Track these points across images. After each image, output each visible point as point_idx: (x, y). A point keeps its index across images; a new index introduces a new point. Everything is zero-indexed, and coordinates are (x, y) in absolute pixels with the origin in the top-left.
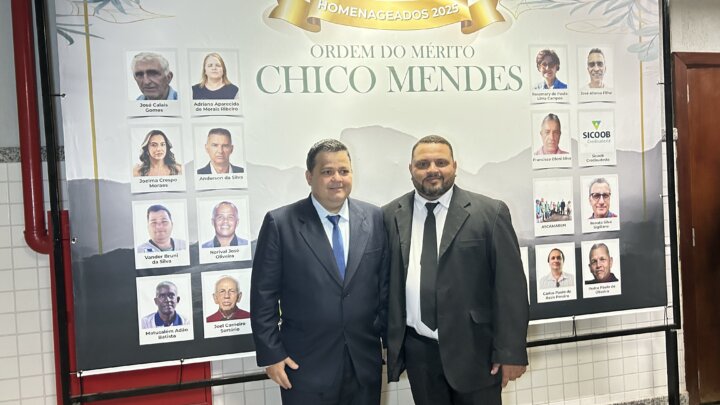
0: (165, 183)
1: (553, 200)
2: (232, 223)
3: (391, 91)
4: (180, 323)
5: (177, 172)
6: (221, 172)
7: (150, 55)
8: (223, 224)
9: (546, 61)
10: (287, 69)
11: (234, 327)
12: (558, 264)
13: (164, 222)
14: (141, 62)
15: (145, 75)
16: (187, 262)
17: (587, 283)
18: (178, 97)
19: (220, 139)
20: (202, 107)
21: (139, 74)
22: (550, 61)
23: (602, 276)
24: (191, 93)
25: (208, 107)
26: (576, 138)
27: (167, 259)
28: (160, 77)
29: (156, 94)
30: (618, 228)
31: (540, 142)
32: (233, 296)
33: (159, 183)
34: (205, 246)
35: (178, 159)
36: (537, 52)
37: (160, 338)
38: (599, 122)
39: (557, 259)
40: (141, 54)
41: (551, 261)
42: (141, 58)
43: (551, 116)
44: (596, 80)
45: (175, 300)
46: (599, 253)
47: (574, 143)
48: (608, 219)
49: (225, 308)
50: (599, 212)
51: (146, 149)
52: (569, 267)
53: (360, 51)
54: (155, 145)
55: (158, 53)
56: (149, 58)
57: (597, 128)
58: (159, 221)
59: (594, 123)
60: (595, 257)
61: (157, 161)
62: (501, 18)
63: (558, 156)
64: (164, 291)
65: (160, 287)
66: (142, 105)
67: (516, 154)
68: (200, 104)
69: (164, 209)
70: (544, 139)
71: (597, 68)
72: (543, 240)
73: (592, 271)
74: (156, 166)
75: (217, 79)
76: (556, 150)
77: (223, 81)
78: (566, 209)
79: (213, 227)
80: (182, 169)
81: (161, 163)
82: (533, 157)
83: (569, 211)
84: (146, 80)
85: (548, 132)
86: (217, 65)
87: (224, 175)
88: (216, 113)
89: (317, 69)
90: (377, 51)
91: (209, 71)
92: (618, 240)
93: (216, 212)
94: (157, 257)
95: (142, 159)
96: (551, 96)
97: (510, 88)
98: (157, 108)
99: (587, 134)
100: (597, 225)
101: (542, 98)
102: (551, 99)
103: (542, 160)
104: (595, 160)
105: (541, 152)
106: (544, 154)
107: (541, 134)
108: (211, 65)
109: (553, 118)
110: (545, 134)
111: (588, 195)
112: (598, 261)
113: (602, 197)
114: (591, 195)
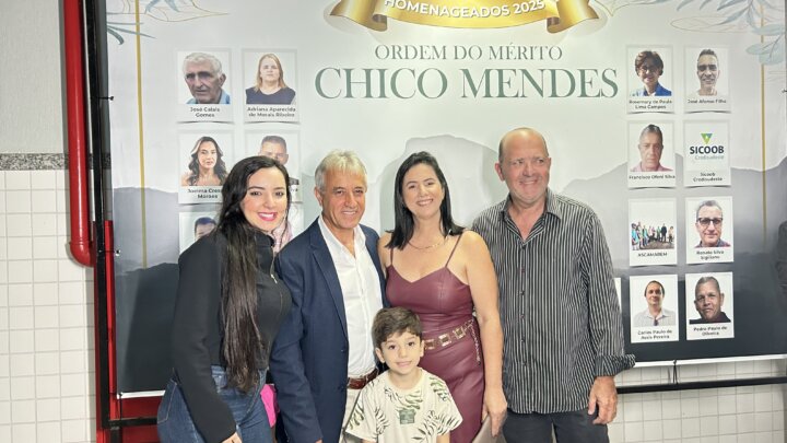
0: (215, 194)
1: (652, 225)
3: (464, 96)
7: (202, 56)
9: (646, 64)
10: (348, 72)
12: (657, 299)
14: (193, 63)
15: (197, 77)
17: (692, 322)
18: (231, 101)
19: (273, 147)
20: (256, 112)
21: (190, 76)
22: (650, 64)
23: (710, 315)
25: (263, 112)
26: (681, 154)
28: (212, 80)
29: (207, 98)
30: (732, 260)
33: (208, 194)
38: (710, 135)
39: (657, 293)
40: (192, 55)
41: (649, 295)
42: (192, 59)
43: (651, 127)
46: (707, 288)
47: (679, 160)
48: (720, 249)
50: (708, 240)
51: (195, 156)
52: (670, 302)
53: (430, 52)
54: (205, 152)
55: (208, 53)
56: (201, 59)
57: (707, 142)
59: (704, 136)
60: (703, 292)
61: (206, 170)
62: (594, 15)
66: (193, 110)
67: (609, 170)
69: (213, 222)
70: (642, 153)
71: (708, 72)
72: (641, 270)
73: (698, 309)
74: (205, 176)
75: (273, 83)
76: (657, 167)
77: (279, 85)
78: (667, 235)
81: (211, 172)
83: (671, 237)
84: (198, 82)
85: (648, 146)
86: (273, 67)
88: (271, 118)
89: (382, 72)
90: (450, 52)
91: (264, 72)
92: (731, 273)
95: (190, 167)
96: (652, 105)
97: (603, 95)
98: (208, 113)
99: (694, 149)
100: (705, 255)
101: (641, 107)
102: (653, 107)
103: (640, 178)
104: (703, 179)
105: (639, 169)
106: (643, 171)
107: (639, 147)
108: (266, 67)
109: (654, 130)
110: (643, 148)
111: (695, 219)
112: (706, 297)
113: (712, 222)
114: (699, 220)
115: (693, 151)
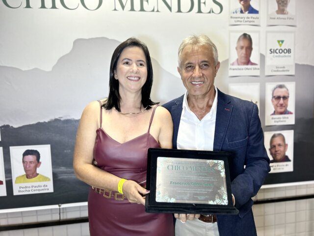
3: (115, 10)
23: (279, 157)
26: (264, 53)
30: (293, 123)
31: (235, 55)
38: (282, 41)
43: (245, 35)
44: (281, 8)
46: (278, 141)
47: (262, 57)
50: (279, 110)
57: (280, 45)
59: (279, 42)
60: (275, 143)
63: (249, 66)
70: (238, 53)
73: (272, 154)
76: (248, 62)
85: (242, 48)
92: (293, 131)
96: (246, 19)
97: (213, 12)
99: (272, 50)
100: (277, 120)
101: (239, 21)
102: (246, 21)
103: (236, 69)
104: (277, 71)
105: (236, 63)
106: (239, 65)
107: (236, 49)
109: (246, 37)
110: (239, 50)
111: (271, 97)
112: (277, 146)
113: (282, 99)
114: (274, 97)
115: (271, 51)
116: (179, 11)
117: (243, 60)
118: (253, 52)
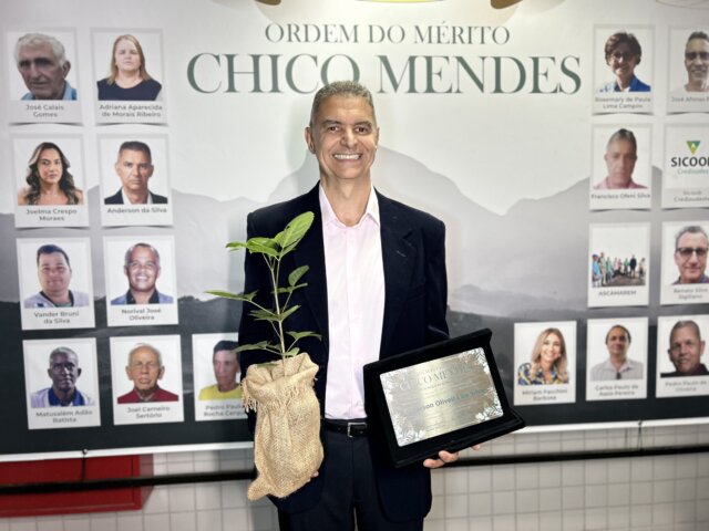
0: (60, 215)
1: (617, 255)
2: (151, 272)
3: (382, 91)
4: (81, 402)
5: (77, 201)
6: (137, 201)
7: (40, 37)
8: (138, 274)
9: (619, 50)
10: (230, 58)
11: (154, 412)
12: (622, 348)
13: (59, 268)
14: (27, 47)
15: (33, 66)
16: (91, 323)
17: (664, 375)
18: (78, 97)
19: (135, 157)
20: (111, 111)
21: (24, 64)
22: (624, 50)
23: (687, 366)
24: (95, 91)
25: (120, 111)
26: (660, 166)
27: (64, 318)
28: (52, 69)
29: (47, 92)
31: (602, 170)
32: (153, 371)
33: (52, 215)
34: (115, 302)
35: (77, 183)
36: (605, 36)
37: (55, 420)
38: (697, 143)
39: (620, 340)
40: (27, 36)
41: (611, 343)
42: (27, 42)
43: (623, 132)
44: (696, 79)
45: (75, 372)
46: (685, 334)
49: (142, 387)
50: (689, 274)
51: (34, 168)
52: (637, 352)
53: (336, 33)
54: (47, 163)
55: (50, 34)
56: (38, 42)
57: (693, 151)
58: (52, 266)
59: (690, 143)
60: (680, 340)
61: (49, 185)
63: (630, 191)
64: (59, 360)
65: (55, 355)
66: (29, 107)
67: (566, 187)
68: (108, 107)
69: (60, 251)
70: (609, 166)
71: (699, 61)
72: (602, 313)
73: (672, 359)
74: (49, 192)
75: (131, 73)
76: (628, 183)
77: (141, 75)
78: (637, 269)
79: (126, 278)
80: (85, 197)
81: (55, 188)
82: (593, 192)
83: (641, 272)
84: (34, 71)
85: (617, 156)
86: (132, 52)
87: (140, 206)
88: (130, 119)
89: (274, 58)
90: (363, 34)
91: (120, 59)
93: (130, 258)
94: (51, 314)
95: (29, 181)
96: (625, 103)
97: (561, 90)
98: (49, 112)
99: (677, 161)
100: (685, 294)
101: (611, 106)
102: (625, 107)
103: (605, 197)
104: (686, 199)
105: (604, 185)
106: (609, 187)
107: (606, 158)
108: (123, 52)
109: (626, 136)
110: (612, 160)
111: (673, 249)
112: (683, 345)
113: (694, 253)
114: (678, 250)
115: (675, 162)
116: (498, 90)
117: (619, 180)
118: (638, 165)
